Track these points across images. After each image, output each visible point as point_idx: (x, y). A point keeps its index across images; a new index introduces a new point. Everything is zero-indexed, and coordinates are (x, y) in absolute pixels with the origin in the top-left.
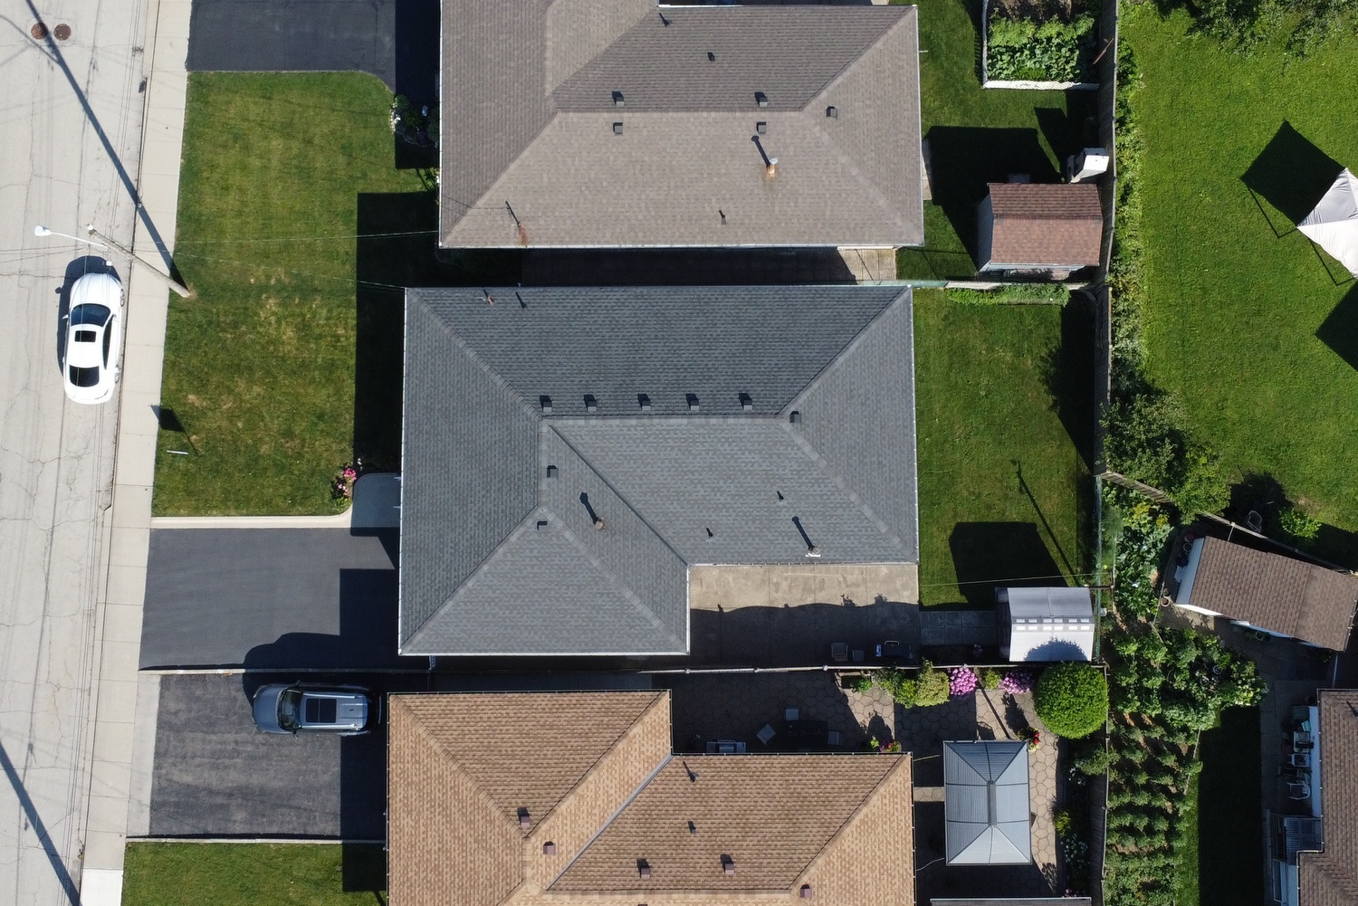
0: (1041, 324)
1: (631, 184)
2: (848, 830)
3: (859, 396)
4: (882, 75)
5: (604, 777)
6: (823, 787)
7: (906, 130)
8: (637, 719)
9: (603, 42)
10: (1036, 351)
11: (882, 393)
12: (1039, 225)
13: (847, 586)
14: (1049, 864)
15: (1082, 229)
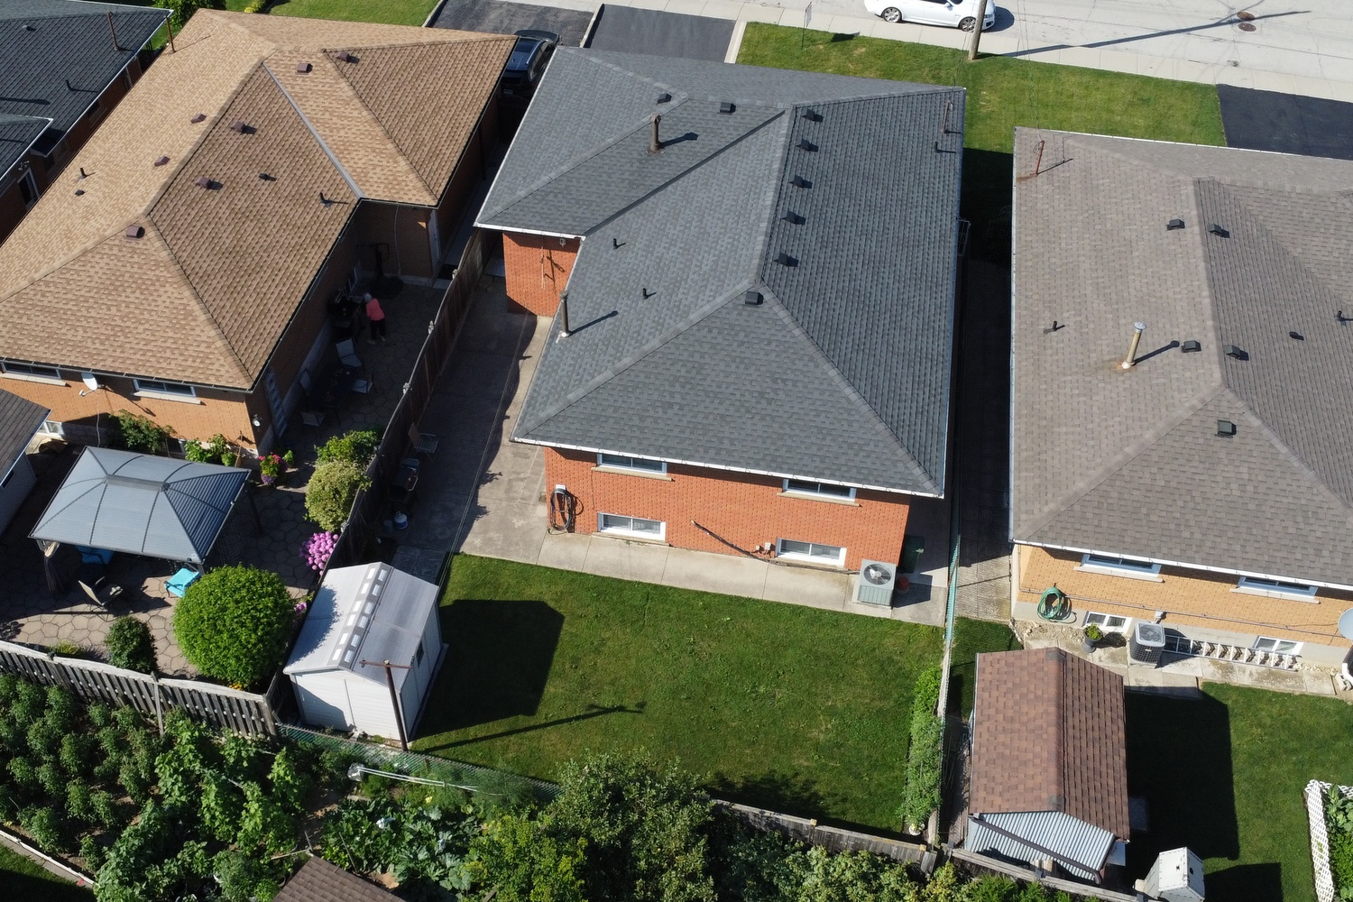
0: (870, 794)
2: (187, 293)
3: (775, 391)
4: (1300, 519)
5: (361, 127)
8: (415, 167)
10: (825, 777)
11: (775, 425)
12: (1046, 712)
13: (510, 480)
14: (18, 632)
15: (1039, 779)
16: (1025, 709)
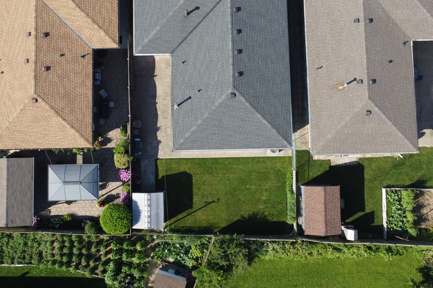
0: (279, 212)
1: (332, 29)
2: (60, 119)
3: (244, 124)
4: (386, 136)
5: (83, 20)
6: (79, 110)
7: (362, 148)
8: (107, 34)
9: (394, 16)
10: (267, 210)
11: (245, 135)
12: (322, 207)
13: (165, 128)
14: (50, 212)
15: (321, 227)
16: (317, 205)
